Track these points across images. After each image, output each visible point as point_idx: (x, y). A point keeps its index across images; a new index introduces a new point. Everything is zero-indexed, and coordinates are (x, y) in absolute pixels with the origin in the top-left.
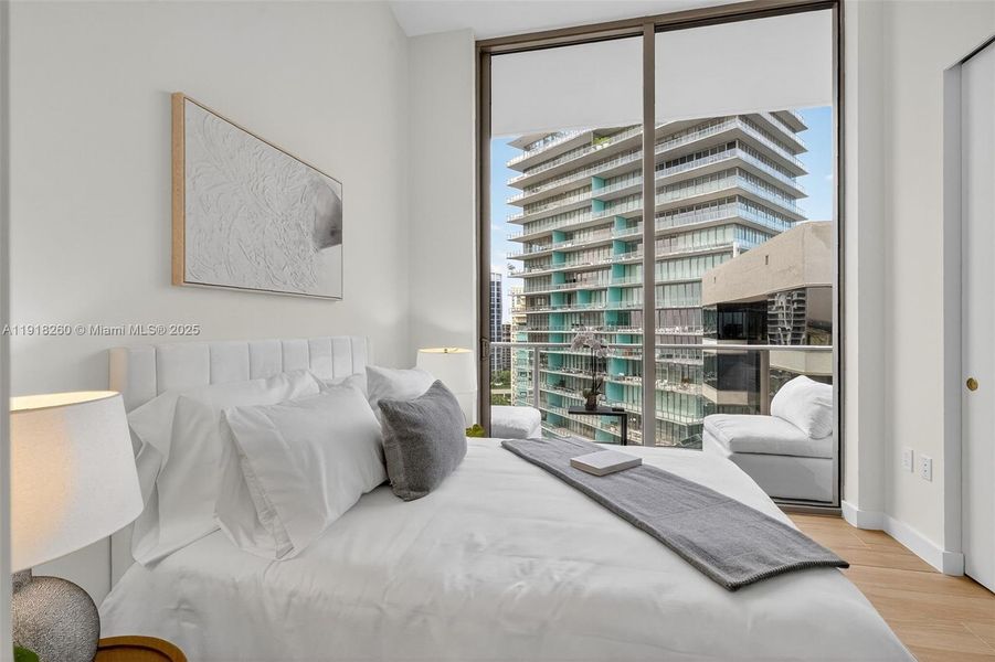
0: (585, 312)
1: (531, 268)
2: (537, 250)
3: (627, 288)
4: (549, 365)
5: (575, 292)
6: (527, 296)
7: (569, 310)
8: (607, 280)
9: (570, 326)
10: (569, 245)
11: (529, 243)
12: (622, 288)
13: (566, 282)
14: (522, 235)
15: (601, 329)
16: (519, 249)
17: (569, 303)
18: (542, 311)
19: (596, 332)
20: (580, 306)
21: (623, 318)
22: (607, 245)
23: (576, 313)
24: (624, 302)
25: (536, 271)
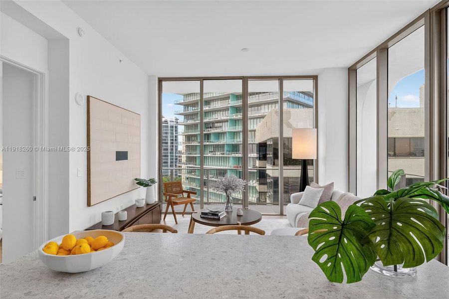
0: (216, 145)
1: (188, 119)
2: (191, 110)
3: (237, 132)
4: (197, 174)
5: (210, 134)
6: (185, 136)
7: (208, 143)
8: (227, 128)
9: (208, 152)
10: (207, 108)
11: (187, 105)
12: (234, 132)
13: (207, 128)
14: (182, 101)
15: (223, 154)
16: (181, 109)
17: (208, 140)
18: (193, 144)
19: (221, 155)
20: (213, 141)
21: (235, 148)
22: (226, 109)
23: (211, 145)
24: (235, 140)
25: (190, 122)
